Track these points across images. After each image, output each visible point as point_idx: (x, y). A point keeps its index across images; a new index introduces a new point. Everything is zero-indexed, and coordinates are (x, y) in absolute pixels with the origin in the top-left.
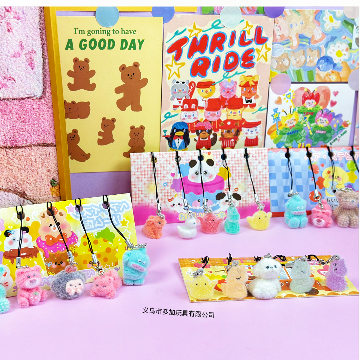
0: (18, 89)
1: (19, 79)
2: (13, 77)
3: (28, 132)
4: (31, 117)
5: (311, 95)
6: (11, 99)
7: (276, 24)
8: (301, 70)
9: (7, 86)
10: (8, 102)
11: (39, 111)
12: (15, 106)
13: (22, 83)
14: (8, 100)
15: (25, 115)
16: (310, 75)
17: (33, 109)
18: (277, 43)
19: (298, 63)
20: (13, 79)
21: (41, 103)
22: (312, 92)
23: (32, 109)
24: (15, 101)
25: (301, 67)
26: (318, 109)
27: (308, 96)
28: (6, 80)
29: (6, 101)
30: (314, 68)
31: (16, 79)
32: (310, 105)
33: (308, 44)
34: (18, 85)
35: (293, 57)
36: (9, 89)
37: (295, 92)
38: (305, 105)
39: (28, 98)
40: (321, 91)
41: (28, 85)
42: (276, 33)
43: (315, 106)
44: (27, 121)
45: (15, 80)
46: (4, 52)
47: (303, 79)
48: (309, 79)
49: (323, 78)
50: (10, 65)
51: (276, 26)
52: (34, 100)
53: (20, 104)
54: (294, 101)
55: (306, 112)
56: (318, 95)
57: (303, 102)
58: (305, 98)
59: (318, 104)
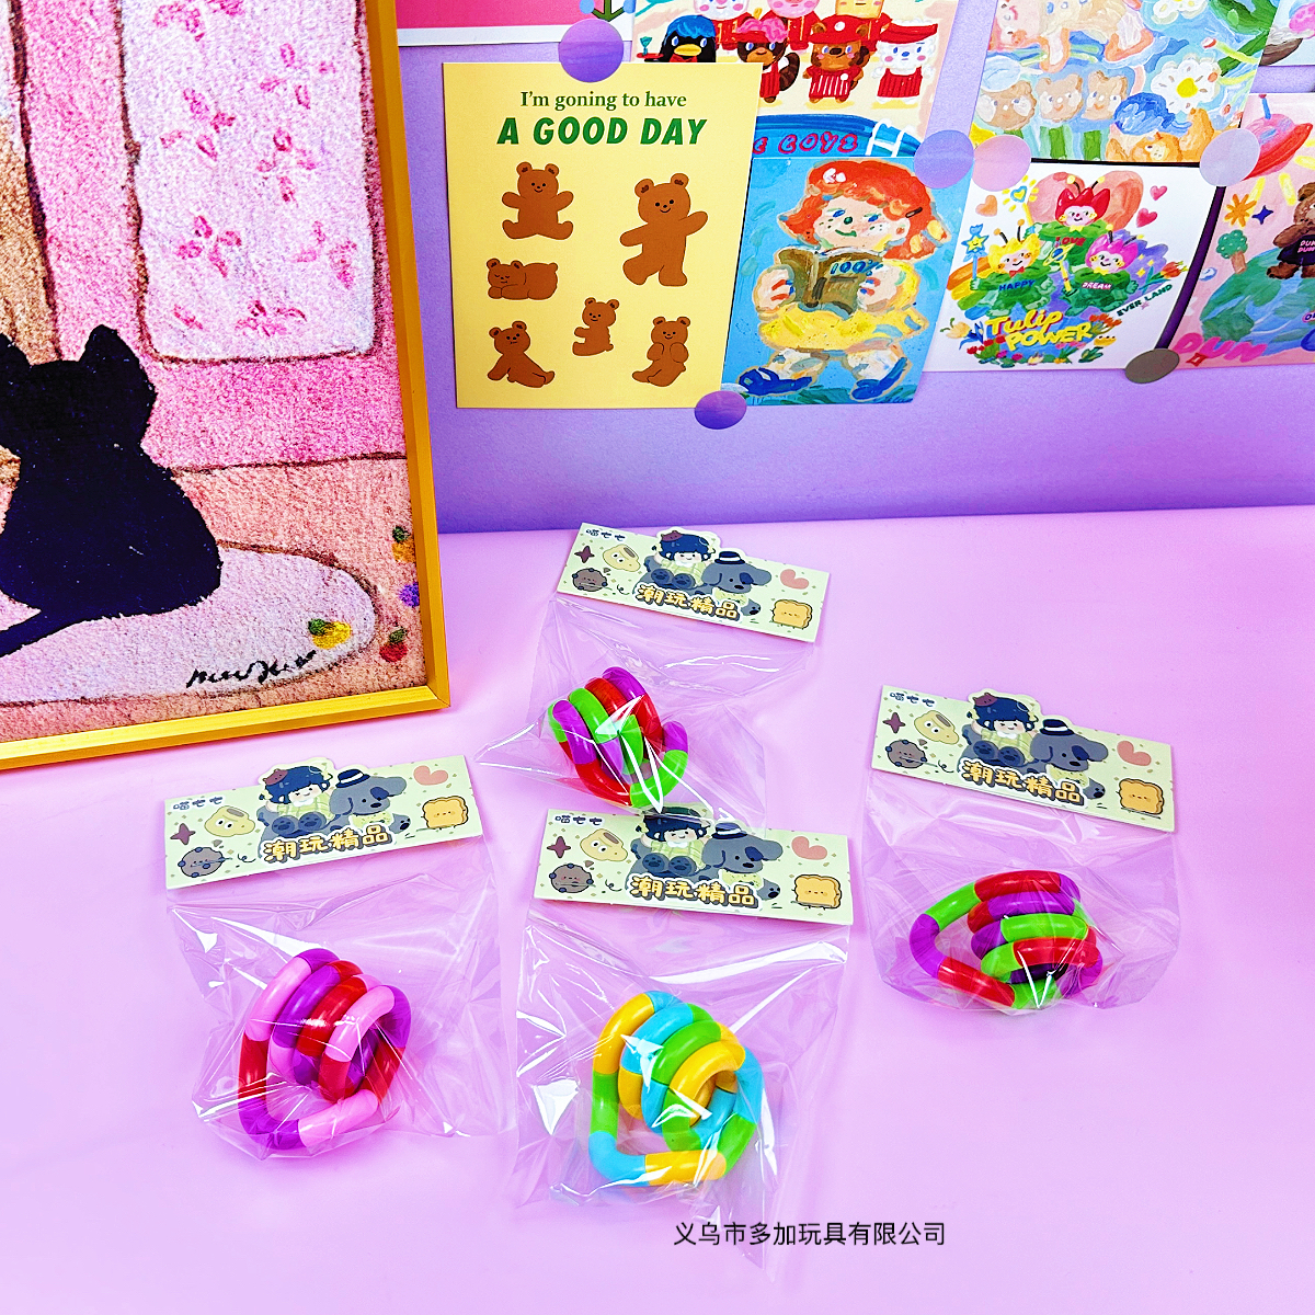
0: (312, 336)
1: (314, 312)
2: (299, 308)
3: (340, 429)
4: (346, 397)
6: (294, 358)
9: (285, 329)
10: (290, 367)
11: (364, 383)
12: (307, 375)
13: (323, 323)
14: (288, 360)
15: (330, 392)
17: (351, 378)
19: (1058, 109)
20: (299, 312)
21: (369, 364)
22: (1087, 185)
23: (347, 380)
24: (306, 363)
25: (1065, 121)
27: (1076, 196)
28: (283, 316)
29: (282, 364)
31: (307, 313)
32: (1078, 219)
34: (312, 326)
35: (1045, 93)
36: (291, 336)
39: (337, 355)
41: (336, 324)
44: (336, 405)
45: (303, 316)
46: (275, 251)
50: (292, 280)
52: (352, 358)
53: (318, 370)
54: (1033, 209)
55: (1062, 236)
56: (1106, 194)
57: (1060, 212)
58: (1065, 201)
59: (1102, 219)
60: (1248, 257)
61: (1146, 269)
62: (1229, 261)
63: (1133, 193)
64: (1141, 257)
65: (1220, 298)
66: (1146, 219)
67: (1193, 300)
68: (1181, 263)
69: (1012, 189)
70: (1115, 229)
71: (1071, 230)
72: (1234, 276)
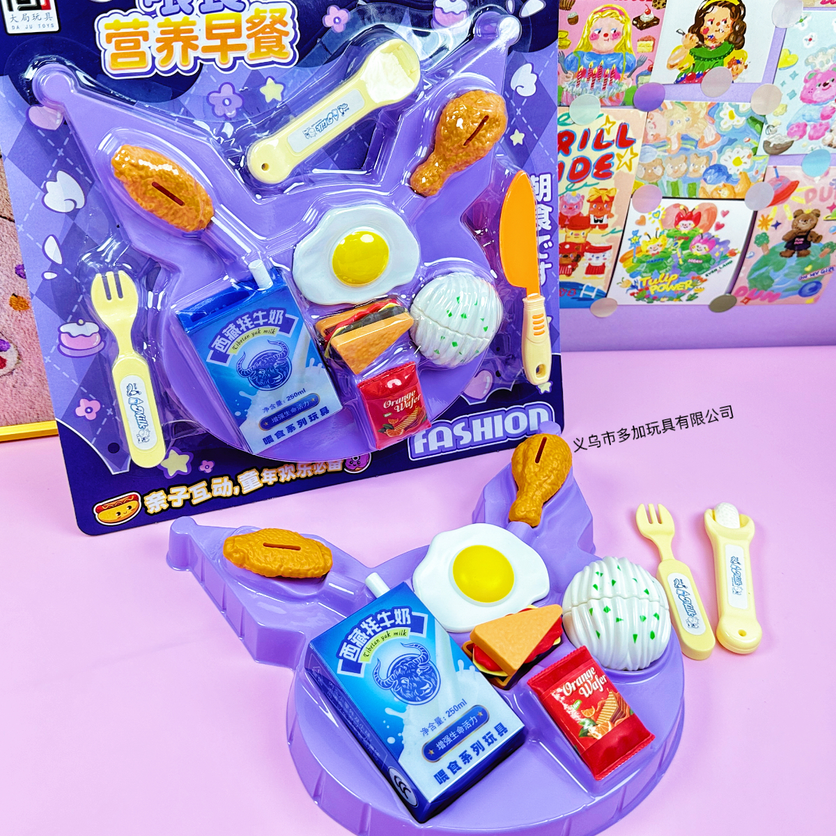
5: (689, 214)
7: (648, 120)
8: (679, 183)
16: (691, 189)
18: (649, 145)
19: (675, 172)
22: (690, 210)
25: (679, 178)
26: (696, 233)
27: (684, 215)
30: (698, 179)
32: (686, 227)
33: (693, 148)
35: (669, 164)
37: (667, 210)
38: (678, 227)
40: (705, 209)
42: (648, 131)
43: (692, 229)
47: (680, 194)
48: (689, 194)
49: (709, 193)
51: (650, 122)
54: (663, 222)
55: (679, 235)
56: (699, 215)
57: (677, 223)
58: (679, 218)
59: (697, 227)
60: (770, 246)
61: (720, 252)
62: (760, 248)
63: (712, 213)
64: (717, 246)
65: (757, 267)
66: (719, 227)
67: (743, 268)
68: (737, 249)
69: (653, 212)
70: (704, 232)
71: (683, 232)
72: (764, 256)
